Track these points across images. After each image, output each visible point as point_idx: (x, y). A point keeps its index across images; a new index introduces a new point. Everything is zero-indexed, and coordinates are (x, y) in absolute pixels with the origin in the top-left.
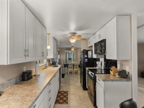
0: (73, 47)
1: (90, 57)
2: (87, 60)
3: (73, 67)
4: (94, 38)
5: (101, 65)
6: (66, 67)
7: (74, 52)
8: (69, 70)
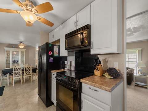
0: (21, 42)
1: (56, 54)
2: (52, 59)
3: (23, 73)
4: (63, 28)
5: (71, 65)
6: (8, 74)
7: (24, 52)
8: (14, 78)
